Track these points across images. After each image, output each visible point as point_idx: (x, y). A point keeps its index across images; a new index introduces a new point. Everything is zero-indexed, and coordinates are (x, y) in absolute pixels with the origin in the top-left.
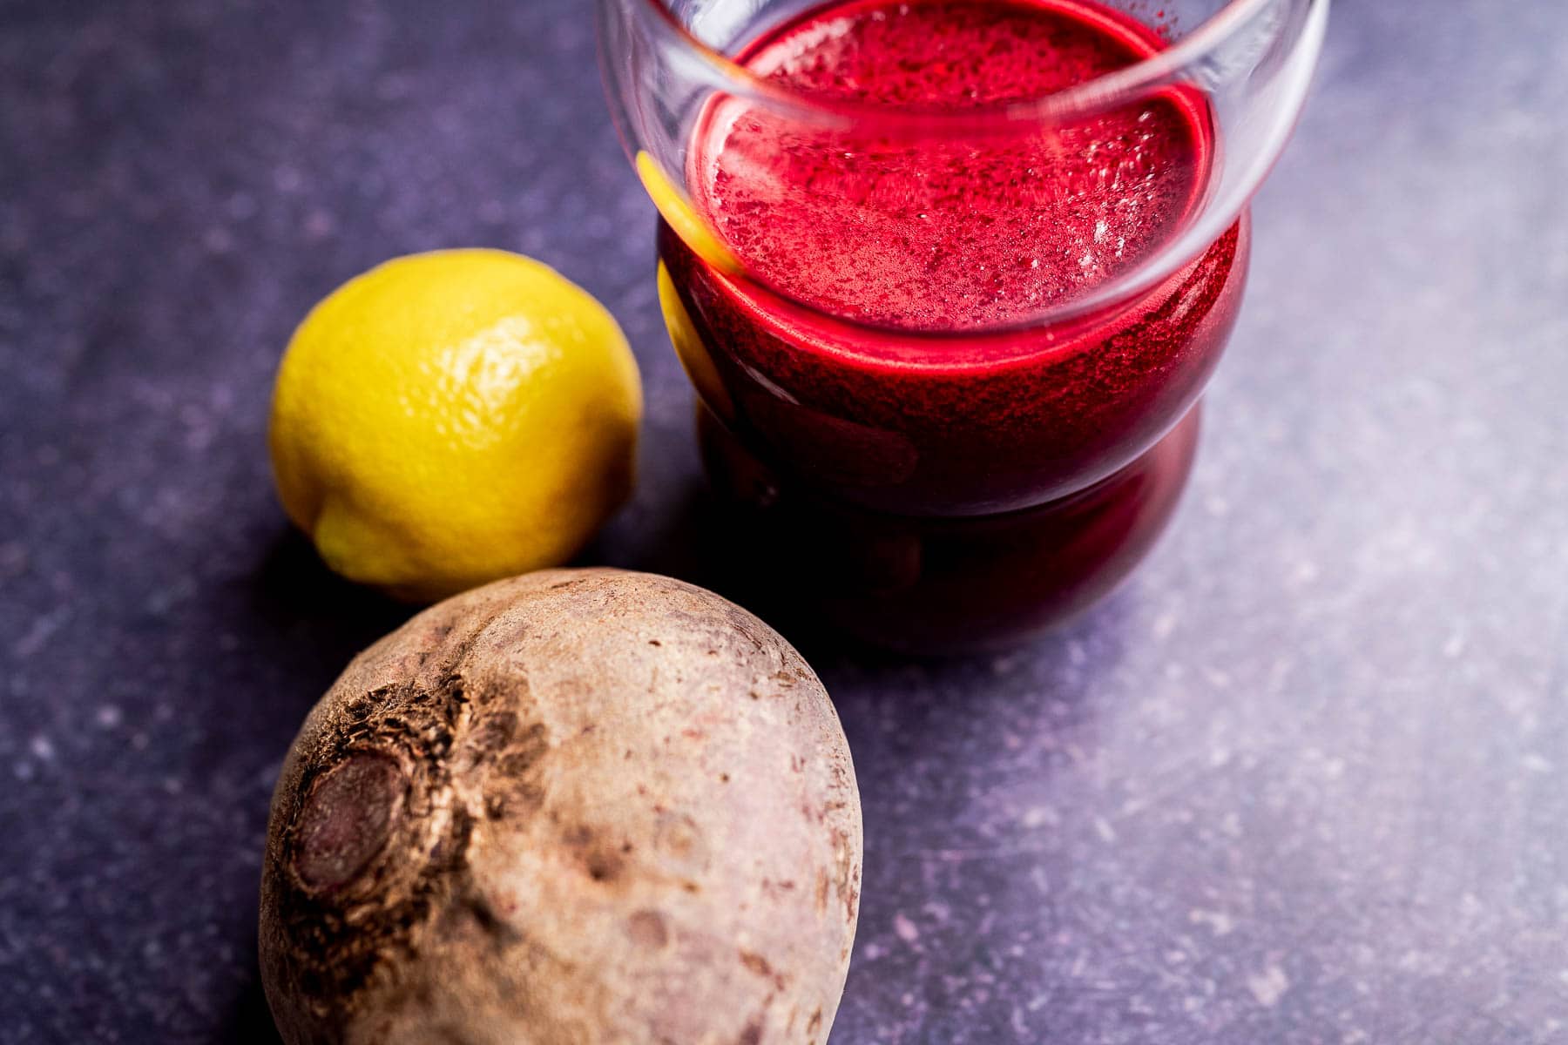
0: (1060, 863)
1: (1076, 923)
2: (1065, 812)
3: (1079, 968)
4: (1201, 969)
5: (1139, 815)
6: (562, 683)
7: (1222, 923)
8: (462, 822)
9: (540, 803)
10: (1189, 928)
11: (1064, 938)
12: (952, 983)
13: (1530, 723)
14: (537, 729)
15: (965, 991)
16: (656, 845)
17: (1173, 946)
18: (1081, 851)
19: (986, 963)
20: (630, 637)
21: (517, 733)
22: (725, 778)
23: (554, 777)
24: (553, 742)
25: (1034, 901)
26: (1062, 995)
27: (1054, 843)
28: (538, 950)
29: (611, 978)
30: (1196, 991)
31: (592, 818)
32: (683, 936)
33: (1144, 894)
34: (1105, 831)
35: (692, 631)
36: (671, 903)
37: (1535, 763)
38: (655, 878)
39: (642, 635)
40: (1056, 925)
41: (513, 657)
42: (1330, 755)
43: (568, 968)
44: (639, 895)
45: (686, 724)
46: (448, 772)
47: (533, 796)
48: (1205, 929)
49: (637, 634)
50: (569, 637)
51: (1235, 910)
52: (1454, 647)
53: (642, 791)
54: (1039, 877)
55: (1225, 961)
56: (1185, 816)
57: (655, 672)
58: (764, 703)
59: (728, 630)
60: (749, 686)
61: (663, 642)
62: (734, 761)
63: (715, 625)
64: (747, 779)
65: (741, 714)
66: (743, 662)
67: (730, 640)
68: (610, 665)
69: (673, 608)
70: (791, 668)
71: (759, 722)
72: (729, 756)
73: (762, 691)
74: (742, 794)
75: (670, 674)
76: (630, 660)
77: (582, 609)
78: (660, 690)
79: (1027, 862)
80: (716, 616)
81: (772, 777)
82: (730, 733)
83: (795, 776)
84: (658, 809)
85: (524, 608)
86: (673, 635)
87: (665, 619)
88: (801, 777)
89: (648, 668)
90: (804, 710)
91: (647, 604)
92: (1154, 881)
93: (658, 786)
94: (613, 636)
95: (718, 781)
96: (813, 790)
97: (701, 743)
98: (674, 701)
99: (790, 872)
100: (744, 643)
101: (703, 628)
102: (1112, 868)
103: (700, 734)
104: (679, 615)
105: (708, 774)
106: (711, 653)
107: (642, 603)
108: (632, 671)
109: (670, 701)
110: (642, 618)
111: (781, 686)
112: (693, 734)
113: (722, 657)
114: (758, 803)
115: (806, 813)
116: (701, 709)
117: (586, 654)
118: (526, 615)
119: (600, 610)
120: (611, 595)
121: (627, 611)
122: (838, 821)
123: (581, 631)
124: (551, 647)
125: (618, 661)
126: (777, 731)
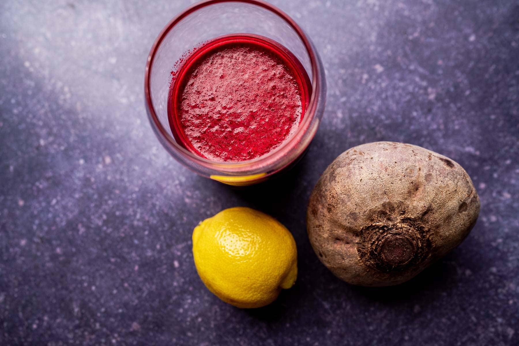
0: (351, 110)
1: (366, 108)
2: (339, 108)
3: (376, 108)
4: (375, 82)
5: (340, 91)
6: (372, 201)
7: (365, 76)
8: (403, 221)
9: (402, 202)
10: (366, 84)
11: (369, 111)
13: (319, 3)
14: (384, 205)
15: (381, 133)
16: (412, 177)
17: (370, 88)
18: (348, 105)
19: (373, 129)
20: (359, 186)
21: (384, 210)
22: (396, 162)
23: (396, 199)
24: (388, 201)
25: (360, 117)
26: (381, 112)
27: (347, 111)
28: (433, 201)
29: (438, 185)
30: (380, 84)
31: (406, 191)
32: (429, 171)
33: (359, 92)
34: (343, 99)
35: (355, 173)
36: (423, 173)
37: (328, 4)
38: (419, 176)
39: (358, 184)
40: (366, 112)
41: (361, 213)
42: (325, 47)
43: (436, 194)
44: (422, 180)
45: (384, 171)
46: (392, 225)
47: (401, 203)
48: (368, 81)
50: (358, 201)
51: (362, 73)
53: (401, 180)
54: (355, 115)
55: (374, 77)
56: (340, 82)
57: (370, 179)
58: (373, 156)
59: (351, 166)
60: (369, 159)
61: (360, 179)
62: (391, 161)
63: (350, 169)
64: (394, 158)
65: (378, 160)
66: (362, 161)
67: (355, 165)
68: (367, 190)
69: (346, 179)
70: (356, 153)
71: (379, 157)
72: (390, 162)
73: (369, 157)
74: (398, 159)
75: (370, 176)
76: (366, 185)
77: (346, 200)
78: (375, 178)
79: (351, 118)
80: (346, 169)
81: (392, 153)
82: (384, 162)
83: (389, 150)
84: (404, 176)
85: (341, 216)
86: (357, 176)
87: (351, 179)
88: (388, 149)
89: (369, 181)
90: (368, 150)
91: (345, 185)
92: (355, 90)
93: (399, 177)
94: (358, 190)
95: (396, 164)
96: (389, 147)
97: (388, 168)
98: (378, 174)
99: (410, 151)
100: (355, 162)
101: (353, 171)
102: (352, 99)
103: (386, 168)
104: (349, 177)
105: (395, 166)
106: (361, 168)
107: (345, 186)
108: (369, 185)
109: (378, 175)
110: (352, 184)
111: (364, 154)
112: (386, 170)
113: (363, 165)
114: (399, 156)
115: (396, 148)
116: (379, 169)
117: (364, 196)
118: (345, 215)
119: (348, 195)
120: (341, 194)
121: (349, 189)
122: (391, 143)
123: (356, 199)
124: (360, 205)
125: (367, 188)
126: (380, 153)
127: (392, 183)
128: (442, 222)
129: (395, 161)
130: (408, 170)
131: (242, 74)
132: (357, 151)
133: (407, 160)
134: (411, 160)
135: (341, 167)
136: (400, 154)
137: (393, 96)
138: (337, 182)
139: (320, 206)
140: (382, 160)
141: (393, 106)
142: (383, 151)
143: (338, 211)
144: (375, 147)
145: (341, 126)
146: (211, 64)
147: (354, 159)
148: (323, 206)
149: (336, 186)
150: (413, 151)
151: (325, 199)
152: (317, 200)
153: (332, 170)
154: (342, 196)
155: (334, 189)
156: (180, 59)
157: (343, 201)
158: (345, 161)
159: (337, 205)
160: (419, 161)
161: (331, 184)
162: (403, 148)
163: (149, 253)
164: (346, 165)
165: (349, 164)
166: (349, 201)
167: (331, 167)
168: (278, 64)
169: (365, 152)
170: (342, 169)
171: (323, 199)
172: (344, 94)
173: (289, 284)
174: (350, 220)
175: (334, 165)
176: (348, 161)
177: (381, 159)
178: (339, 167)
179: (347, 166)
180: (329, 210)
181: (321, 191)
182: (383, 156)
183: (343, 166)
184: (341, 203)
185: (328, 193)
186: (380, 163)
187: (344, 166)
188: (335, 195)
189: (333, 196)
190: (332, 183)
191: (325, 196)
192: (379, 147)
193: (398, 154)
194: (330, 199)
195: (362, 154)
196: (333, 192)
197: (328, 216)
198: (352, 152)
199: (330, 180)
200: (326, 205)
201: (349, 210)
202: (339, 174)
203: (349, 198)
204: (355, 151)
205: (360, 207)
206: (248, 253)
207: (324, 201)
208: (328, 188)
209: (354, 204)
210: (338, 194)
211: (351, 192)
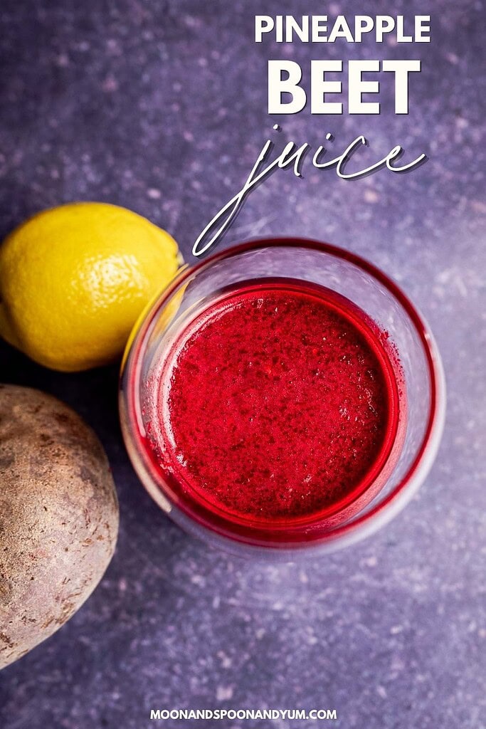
0: (192, 602)
1: (180, 628)
2: (208, 586)
3: (168, 642)
4: (207, 672)
5: (233, 606)
7: (227, 663)
10: (214, 656)
11: (171, 628)
12: (124, 615)
13: (393, 676)
15: (126, 621)
17: (204, 658)
18: (202, 603)
19: (140, 616)
20: (39, 499)
22: (32, 579)
25: (172, 608)
26: (156, 646)
27: (195, 594)
30: (200, 678)
33: (210, 634)
34: (216, 603)
35: (64, 509)
37: (382, 691)
39: (44, 501)
40: (172, 622)
42: (315, 635)
45: (32, 551)
48: (218, 661)
49: (43, 499)
50: (20, 482)
51: (235, 662)
52: (395, 630)
54: (181, 602)
55: (217, 676)
56: (247, 618)
57: (37, 522)
58: (69, 553)
59: (80, 512)
60: (68, 544)
61: (48, 509)
62: (40, 574)
63: (77, 507)
64: (40, 582)
65: (56, 556)
66: (74, 531)
67: (77, 518)
68: (24, 507)
69: (66, 491)
70: (96, 536)
71: (60, 562)
72: (39, 571)
73: (72, 547)
74: (35, 587)
75: (41, 526)
76: (32, 510)
77: (36, 469)
78: (33, 531)
79: (181, 593)
80: (81, 501)
81: (50, 585)
82: (46, 562)
83: (61, 585)
84: (3, 575)
85: (22, 445)
86: (55, 508)
87: (59, 497)
88: (65, 585)
89: (36, 518)
91: (59, 483)
92: (218, 632)
93: (8, 567)
94: (35, 494)
95: (29, 578)
96: (67, 590)
97: (32, 562)
98: (35, 539)
99: (36, 616)
100: (81, 522)
101: (70, 508)
102: (207, 617)
103: (35, 557)
104: (66, 497)
105: (27, 574)
106: (64, 523)
107: (57, 481)
108: (30, 515)
109: (33, 538)
110: (51, 491)
111: (83, 546)
112: (32, 556)
113: (66, 528)
114: (38, 592)
115: (57, 599)
116: (42, 547)
117: (20, 495)
118: (18, 452)
119: (41, 475)
120: (51, 468)
121: (49, 484)
122: (72, 600)
123: (26, 482)
124: (12, 482)
125: (28, 508)
126: (66, 567)
127: (7, 549)
129: (36, 579)
130: (7, 588)
132: (98, 541)
133: (24, 598)
134: (21, 605)
135: (91, 499)
136: (41, 596)
137: (167, 683)
138: (74, 476)
139: (62, 430)
140: (51, 562)
141: (150, 671)
142: (66, 574)
143: (31, 447)
144: (83, 571)
145: (179, 568)
147: (87, 524)
148: (59, 435)
149: (69, 471)
150: (34, 620)
151: (64, 444)
152: (75, 434)
153: (100, 485)
154: (46, 468)
155: (67, 465)
157: (38, 463)
158: (97, 512)
159: (41, 451)
160: (11, 616)
161: (80, 466)
162: (50, 609)
163: (196, 167)
164: (89, 507)
165: (86, 512)
166: (32, 471)
167: (108, 489)
168: (298, 505)
169: (87, 550)
170: (87, 498)
171: (68, 442)
174: (5, 454)
175: (107, 493)
177: (54, 561)
178: (95, 497)
179: (86, 507)
180: (44, 437)
181: (83, 448)
182: (57, 569)
183: (91, 503)
184: (39, 458)
185: (71, 453)
186: (49, 555)
187: (88, 503)
188: (57, 459)
189: (58, 455)
190: (79, 469)
191: (69, 446)
193: (44, 594)
194: (59, 450)
195: (85, 541)
196: (65, 461)
197: (39, 431)
198: (105, 533)
199: (88, 471)
200: (55, 439)
201: (18, 462)
202: (84, 487)
203: (36, 474)
204: (100, 538)
205: (10, 480)
206: (73, 283)
207: (63, 440)
208: (77, 459)
209: (21, 474)
210: (55, 465)
211: (41, 483)
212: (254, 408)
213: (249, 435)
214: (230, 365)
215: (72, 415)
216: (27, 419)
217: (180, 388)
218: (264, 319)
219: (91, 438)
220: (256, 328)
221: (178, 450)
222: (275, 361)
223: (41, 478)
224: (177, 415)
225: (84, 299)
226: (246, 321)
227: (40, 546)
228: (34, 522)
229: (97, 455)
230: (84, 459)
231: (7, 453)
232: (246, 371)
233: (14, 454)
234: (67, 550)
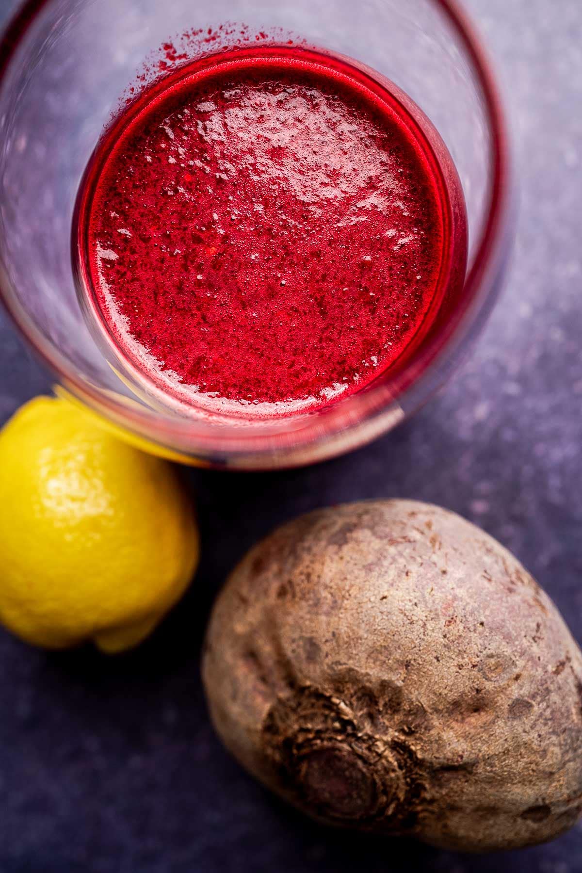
1: (539, 439)
2: (491, 397)
3: (557, 455)
6: (369, 656)
8: (395, 746)
9: (425, 711)
11: (540, 449)
12: (517, 508)
14: (384, 685)
16: (488, 679)
18: (513, 408)
20: (370, 606)
21: (376, 693)
22: (482, 624)
23: (419, 696)
24: (400, 683)
26: (561, 471)
27: (501, 415)
28: (488, 760)
29: (526, 738)
31: (453, 696)
32: (533, 697)
35: (386, 572)
36: (516, 691)
38: (503, 690)
39: (372, 599)
40: (532, 447)
41: (328, 661)
43: (506, 752)
44: (504, 702)
45: (443, 621)
46: (367, 734)
47: (419, 711)
49: (370, 600)
50: (343, 631)
53: (460, 667)
57: (402, 611)
58: (449, 570)
59: (392, 550)
60: (437, 570)
61: (386, 594)
62: (476, 613)
63: (385, 554)
64: (487, 613)
65: (453, 589)
66: (419, 560)
67: (401, 554)
68: (379, 628)
69: (360, 567)
70: (426, 531)
71: (461, 582)
72: (472, 613)
73: (441, 564)
74: (493, 621)
75: (409, 606)
76: (384, 617)
77: (325, 608)
78: (415, 618)
80: (377, 547)
81: (492, 599)
82: (461, 603)
83: (493, 583)
84: (474, 666)
85: (290, 625)
86: (384, 584)
87: (369, 578)
88: (493, 579)
89: (397, 613)
90: (456, 546)
91: (348, 577)
92: (551, 389)
93: (463, 658)
94: (362, 612)
95: (480, 628)
96: (499, 576)
97: (458, 622)
98: (426, 617)
99: (533, 621)
100: (405, 549)
101: (386, 563)
103: (452, 618)
104: (368, 568)
105: (475, 631)
106: (407, 574)
107: (346, 579)
108: (391, 621)
109: (424, 618)
110: (360, 589)
111: (439, 549)
112: (450, 622)
113: (413, 571)
114: (501, 617)
115: (511, 590)
116: (439, 607)
117: (361, 633)
118: (299, 630)
119: (335, 602)
120: (326, 587)
121: (348, 591)
122: (512, 570)
123: (343, 623)
124: (341, 643)
125: (381, 623)
126: (468, 575)
127: (437, 658)
128: (469, 808)
129: (483, 619)
130: (493, 661)
131: (327, 180)
132: (433, 528)
133: (508, 638)
134: (517, 643)
135: (374, 534)
136: (507, 614)
138: (340, 554)
139: (274, 567)
140: (460, 596)
142: (479, 575)
143: (294, 612)
144: (474, 552)
146: (280, 102)
147: (410, 541)
148: (280, 572)
149: (332, 560)
150: (538, 626)
151: (295, 566)
152: (281, 550)
153: (354, 520)
154: (324, 594)
155: (323, 564)
156: (210, 32)
157: (317, 604)
158: (394, 525)
159: (301, 599)
160: (531, 658)
161: (326, 547)
162: (524, 601)
164: (386, 537)
165: (393, 542)
166: (328, 614)
167: (360, 511)
168: (417, 223)
170: (373, 538)
171: (291, 560)
172: (522, 379)
173: (111, 646)
174: (301, 650)
175: (366, 512)
176: (396, 535)
177: (461, 592)
178: (372, 528)
179: (385, 541)
180: (282, 593)
181: (302, 539)
182: (471, 587)
183: (379, 534)
184: (311, 602)
185: (307, 558)
186: (450, 597)
187: (381, 538)
188: (314, 578)
189: (308, 576)
190: (330, 547)
191: (298, 559)
192: (480, 558)
193: (504, 609)
194: (301, 573)
195: (434, 546)
196: (317, 567)
197: (272, 599)
198: (422, 518)
199: (335, 535)
200: (286, 577)
201: (313, 632)
202: (358, 542)
203: (332, 608)
204: (429, 525)
205: (338, 646)
206: (68, 538)
207: (288, 566)
208: (316, 549)
209: (331, 630)
210: (322, 580)
211: (346, 602)
212: (266, 278)
213: (307, 288)
214: (199, 309)
215: (255, 553)
216: (253, 615)
217: (226, 386)
218: (133, 252)
219: (288, 530)
220: (146, 265)
221: (317, 395)
222: (198, 240)
223: (339, 602)
224: (267, 394)
225: (94, 524)
226: (133, 280)
227: (436, 610)
228: (402, 616)
229: (312, 523)
230: (317, 539)
231: (298, 646)
232: (210, 286)
233: (301, 638)
234: (444, 572)
